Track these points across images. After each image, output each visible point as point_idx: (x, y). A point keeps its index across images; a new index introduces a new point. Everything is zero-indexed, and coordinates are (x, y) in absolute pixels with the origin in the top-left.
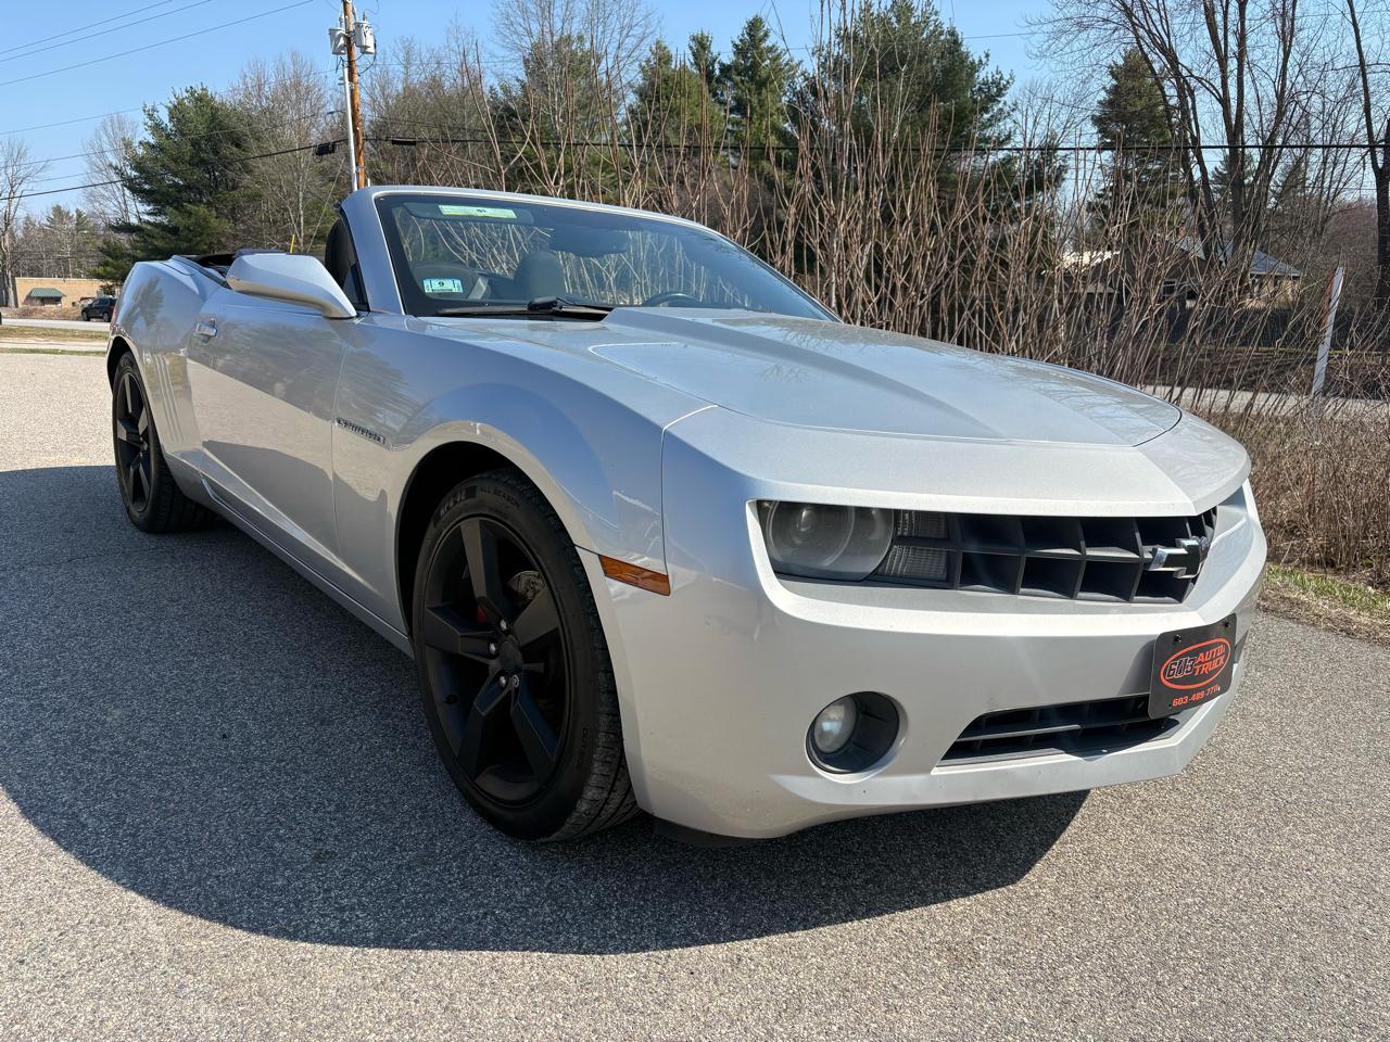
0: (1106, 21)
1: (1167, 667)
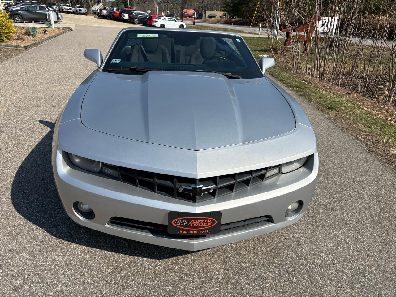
1: (175, 221)
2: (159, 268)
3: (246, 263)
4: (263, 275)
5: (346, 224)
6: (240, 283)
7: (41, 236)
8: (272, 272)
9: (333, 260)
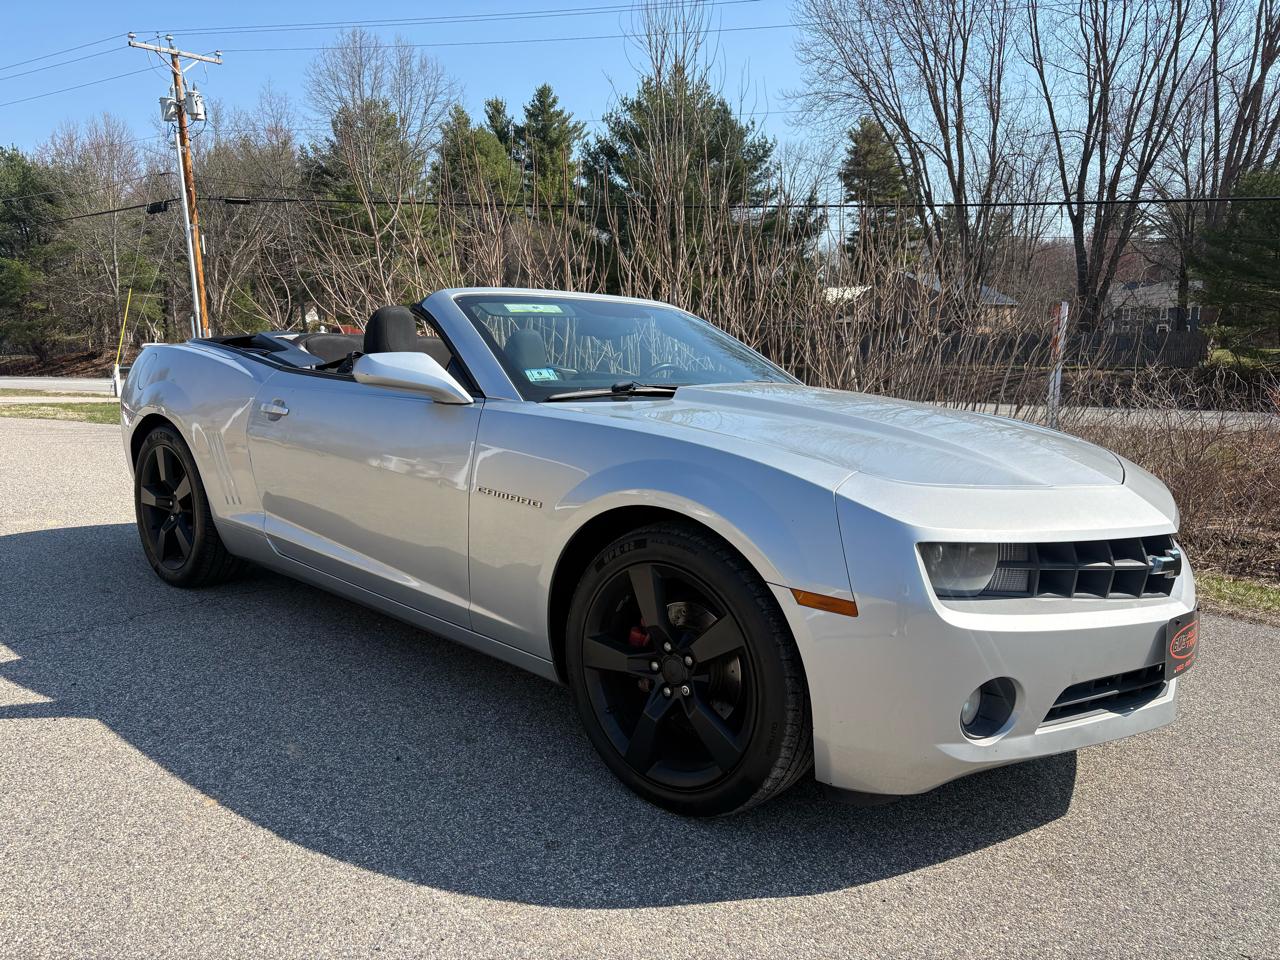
0: (849, 96)
1: (1173, 643)
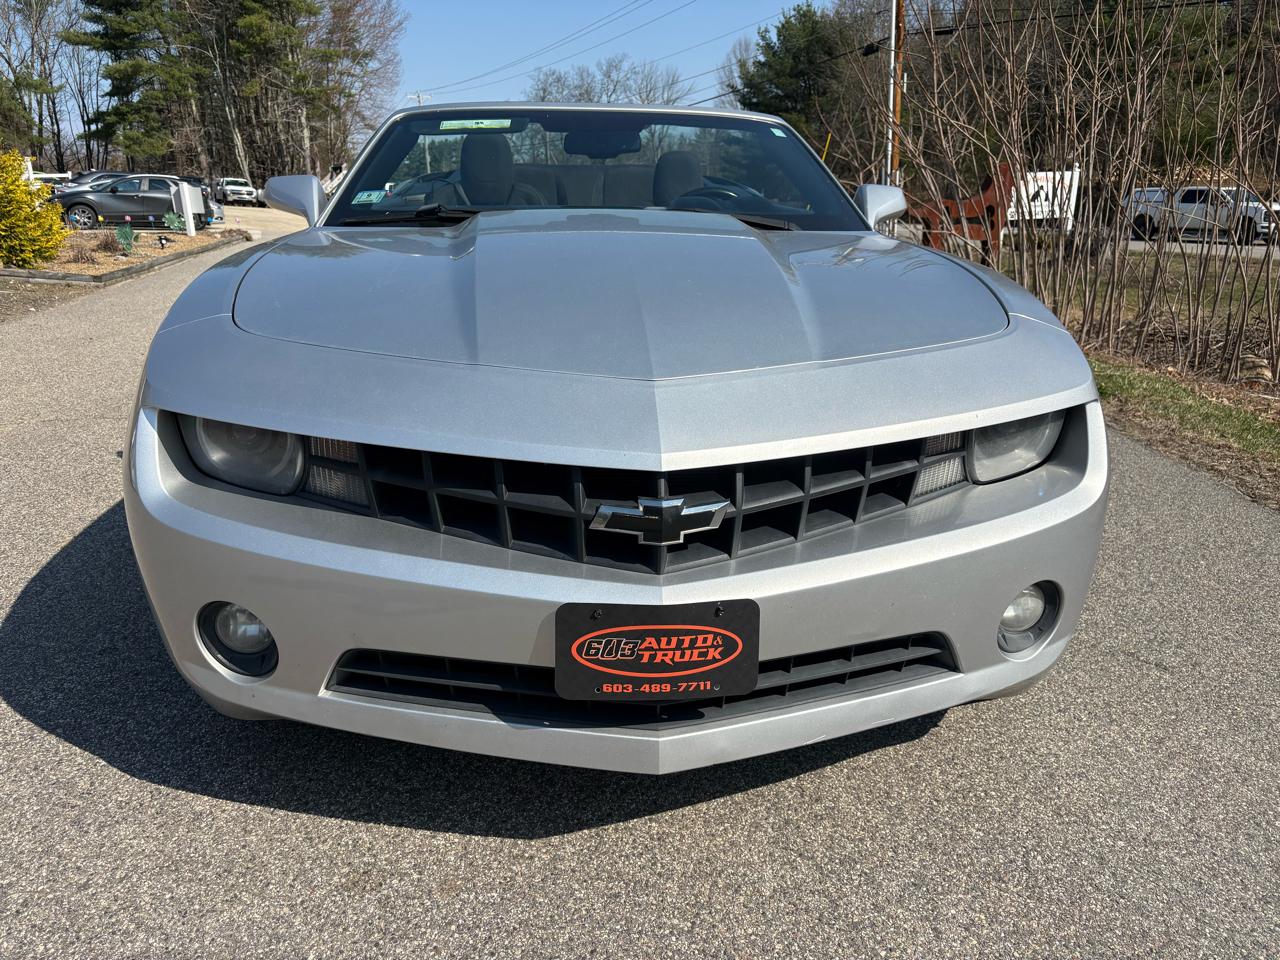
1: (583, 643)
2: (528, 867)
3: (861, 840)
4: (932, 879)
5: (1218, 708)
6: (846, 909)
7: (87, 778)
8: (965, 867)
9: (1192, 820)
